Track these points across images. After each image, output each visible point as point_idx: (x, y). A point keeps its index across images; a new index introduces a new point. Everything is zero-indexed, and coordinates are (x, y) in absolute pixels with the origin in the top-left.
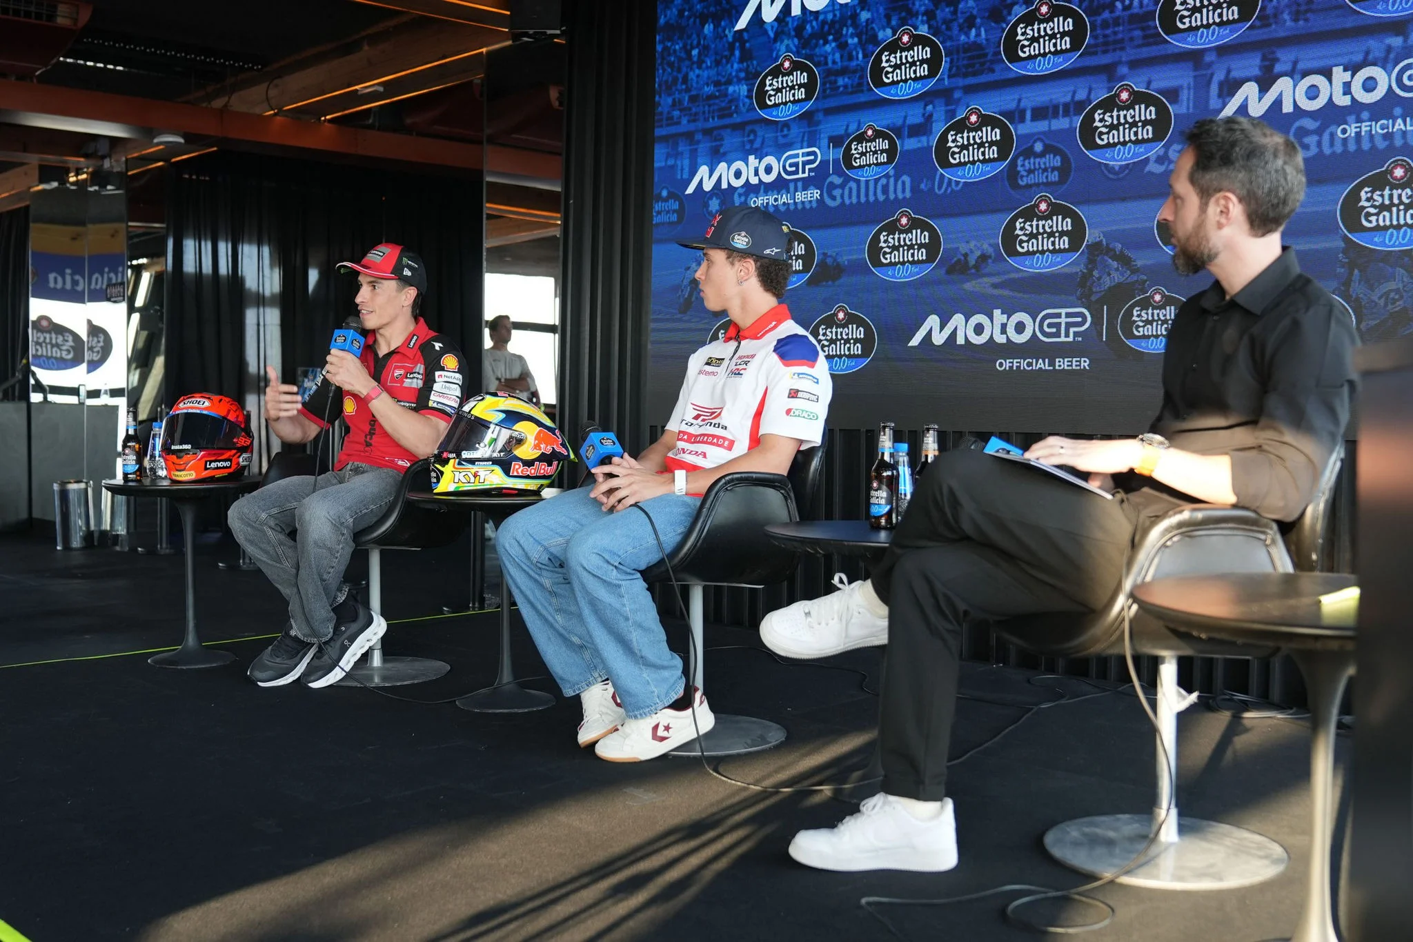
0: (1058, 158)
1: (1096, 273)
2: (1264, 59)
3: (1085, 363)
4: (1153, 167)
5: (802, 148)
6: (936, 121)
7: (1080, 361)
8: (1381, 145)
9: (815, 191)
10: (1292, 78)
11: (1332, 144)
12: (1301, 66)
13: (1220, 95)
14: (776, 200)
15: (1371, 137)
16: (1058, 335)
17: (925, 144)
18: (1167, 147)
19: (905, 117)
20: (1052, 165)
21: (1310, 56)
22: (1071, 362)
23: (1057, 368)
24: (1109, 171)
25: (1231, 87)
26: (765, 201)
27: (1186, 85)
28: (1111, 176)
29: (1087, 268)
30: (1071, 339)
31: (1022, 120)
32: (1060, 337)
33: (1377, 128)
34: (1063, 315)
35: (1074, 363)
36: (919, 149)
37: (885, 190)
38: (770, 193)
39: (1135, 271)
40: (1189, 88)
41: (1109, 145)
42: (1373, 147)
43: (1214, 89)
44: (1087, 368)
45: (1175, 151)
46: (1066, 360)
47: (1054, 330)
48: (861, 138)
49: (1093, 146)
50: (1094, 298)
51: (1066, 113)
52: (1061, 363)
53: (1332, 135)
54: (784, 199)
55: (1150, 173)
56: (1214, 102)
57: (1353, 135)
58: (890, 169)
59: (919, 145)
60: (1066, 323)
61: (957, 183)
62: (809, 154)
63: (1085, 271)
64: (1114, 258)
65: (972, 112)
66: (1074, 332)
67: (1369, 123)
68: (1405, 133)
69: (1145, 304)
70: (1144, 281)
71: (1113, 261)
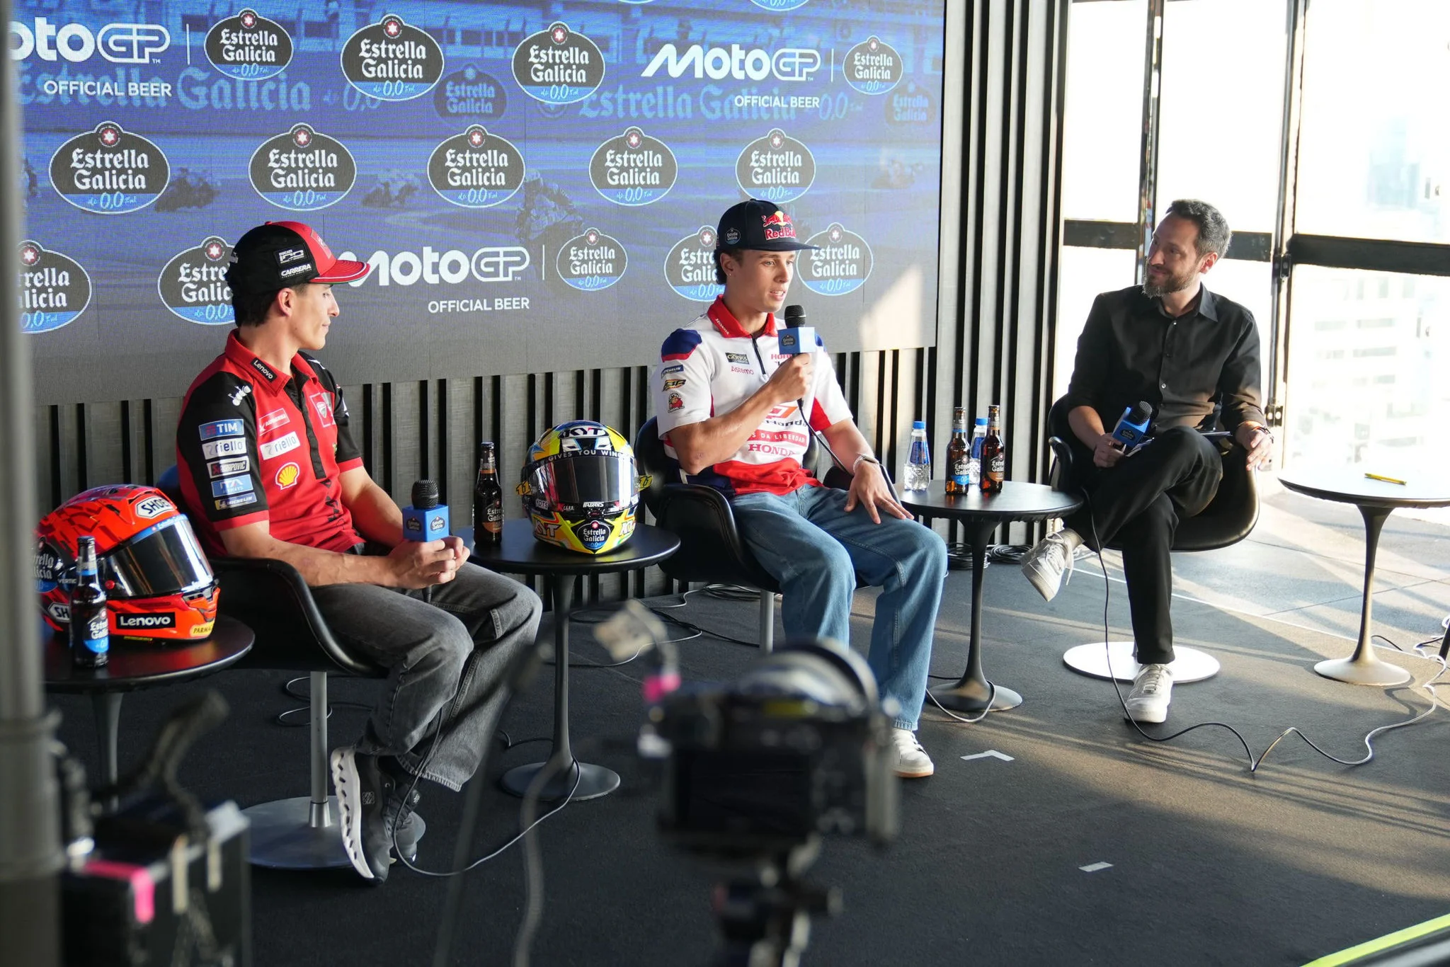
0: (492, 89)
1: (534, 212)
2: (681, 25)
3: (525, 303)
4: (586, 112)
5: (136, 22)
6: (344, 23)
7: (520, 301)
8: (766, 116)
9: (163, 85)
10: (702, 47)
11: (731, 109)
12: (711, 38)
13: (645, 51)
14: (91, 88)
15: (759, 109)
16: (496, 274)
17: (330, 49)
18: (599, 93)
19: (300, 11)
20: (485, 95)
21: (715, 30)
22: (512, 302)
23: (496, 308)
24: (544, 108)
25: (654, 47)
26: (72, 88)
27: (615, 36)
28: (549, 116)
29: (525, 205)
30: (510, 278)
31: (452, 41)
32: (498, 276)
33: (762, 101)
34: (501, 254)
35: (514, 303)
36: (320, 53)
37: (274, 95)
38: (80, 76)
39: (572, 211)
40: (618, 40)
41: (544, 83)
42: (760, 117)
43: (640, 46)
44: (528, 307)
45: (607, 98)
46: (506, 300)
47: (491, 269)
48: (235, 26)
49: (528, 81)
50: (533, 236)
51: (500, 43)
52: (501, 304)
53: (732, 103)
54: (108, 88)
55: (584, 116)
56: (640, 57)
57: (746, 105)
58: (281, 72)
59: (321, 49)
60: (504, 262)
61: (373, 100)
62: (149, 32)
63: (524, 210)
64: (552, 197)
65: (392, 20)
66: (513, 272)
67: (757, 97)
68: (780, 109)
69: (581, 244)
70: (581, 222)
71: (551, 200)
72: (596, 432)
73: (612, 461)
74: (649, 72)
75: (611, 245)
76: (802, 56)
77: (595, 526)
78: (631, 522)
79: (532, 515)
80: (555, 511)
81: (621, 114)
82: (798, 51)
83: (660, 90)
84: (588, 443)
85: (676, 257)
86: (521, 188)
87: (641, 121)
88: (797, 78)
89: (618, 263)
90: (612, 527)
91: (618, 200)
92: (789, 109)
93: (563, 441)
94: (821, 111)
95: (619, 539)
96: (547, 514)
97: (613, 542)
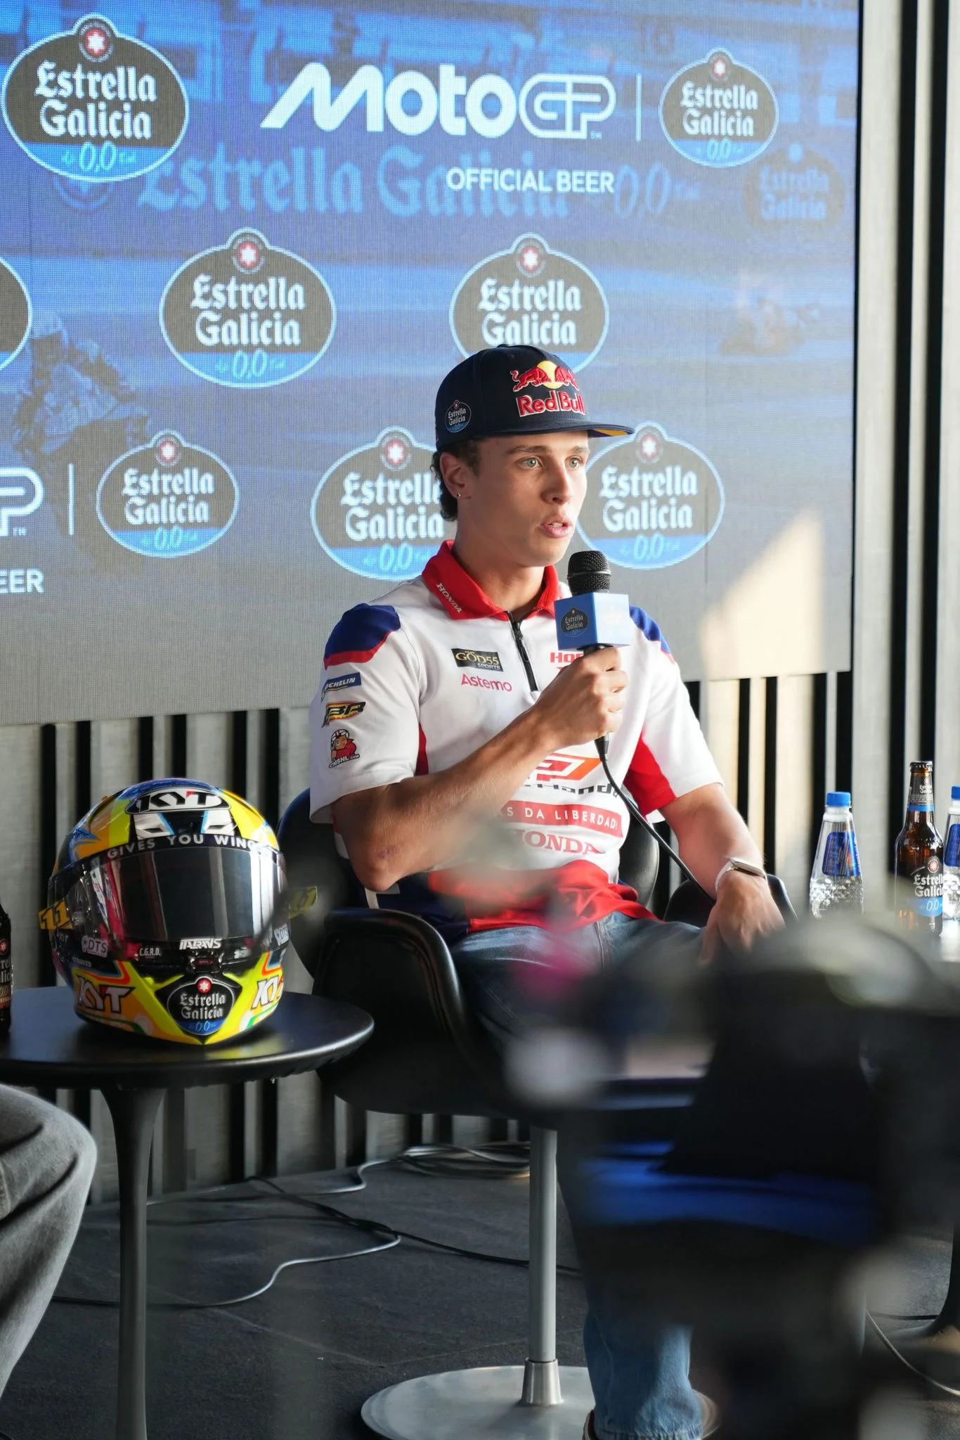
1: (50, 399)
2: (337, 25)
3: (35, 580)
4: (152, 197)
7: (24, 577)
8: (507, 210)
10: (380, 70)
11: (440, 195)
12: (396, 51)
13: (268, 76)
15: (494, 195)
18: (177, 159)
21: (405, 35)
22: (6, 577)
24: (67, 191)
25: (285, 67)
27: (208, 46)
28: (76, 204)
29: (32, 383)
30: (4, 531)
33: (501, 180)
35: (13, 582)
39: (126, 398)
40: (214, 55)
41: (66, 139)
42: (497, 211)
43: (257, 65)
44: (40, 590)
45: (193, 172)
49: (34, 134)
50: (47, 449)
53: (440, 183)
55: (148, 207)
56: (259, 90)
57: (469, 187)
63: (29, 393)
64: (86, 368)
66: (11, 518)
67: (489, 171)
68: (537, 195)
69: (146, 463)
70: (143, 420)
71: (83, 374)
72: (202, 799)
73: (235, 857)
74: (276, 119)
75: (205, 466)
76: (578, 88)
77: (204, 986)
78: (276, 981)
79: (75, 971)
80: (120, 960)
81: (221, 203)
82: (569, 80)
83: (298, 154)
84: (190, 821)
85: (335, 489)
86: (23, 351)
87: (262, 216)
88: (568, 133)
89: (219, 500)
90: (238, 990)
91: (217, 375)
92: (554, 194)
93: (137, 818)
94: (617, 197)
95: (251, 1014)
96: (105, 965)
97: (239, 1020)
